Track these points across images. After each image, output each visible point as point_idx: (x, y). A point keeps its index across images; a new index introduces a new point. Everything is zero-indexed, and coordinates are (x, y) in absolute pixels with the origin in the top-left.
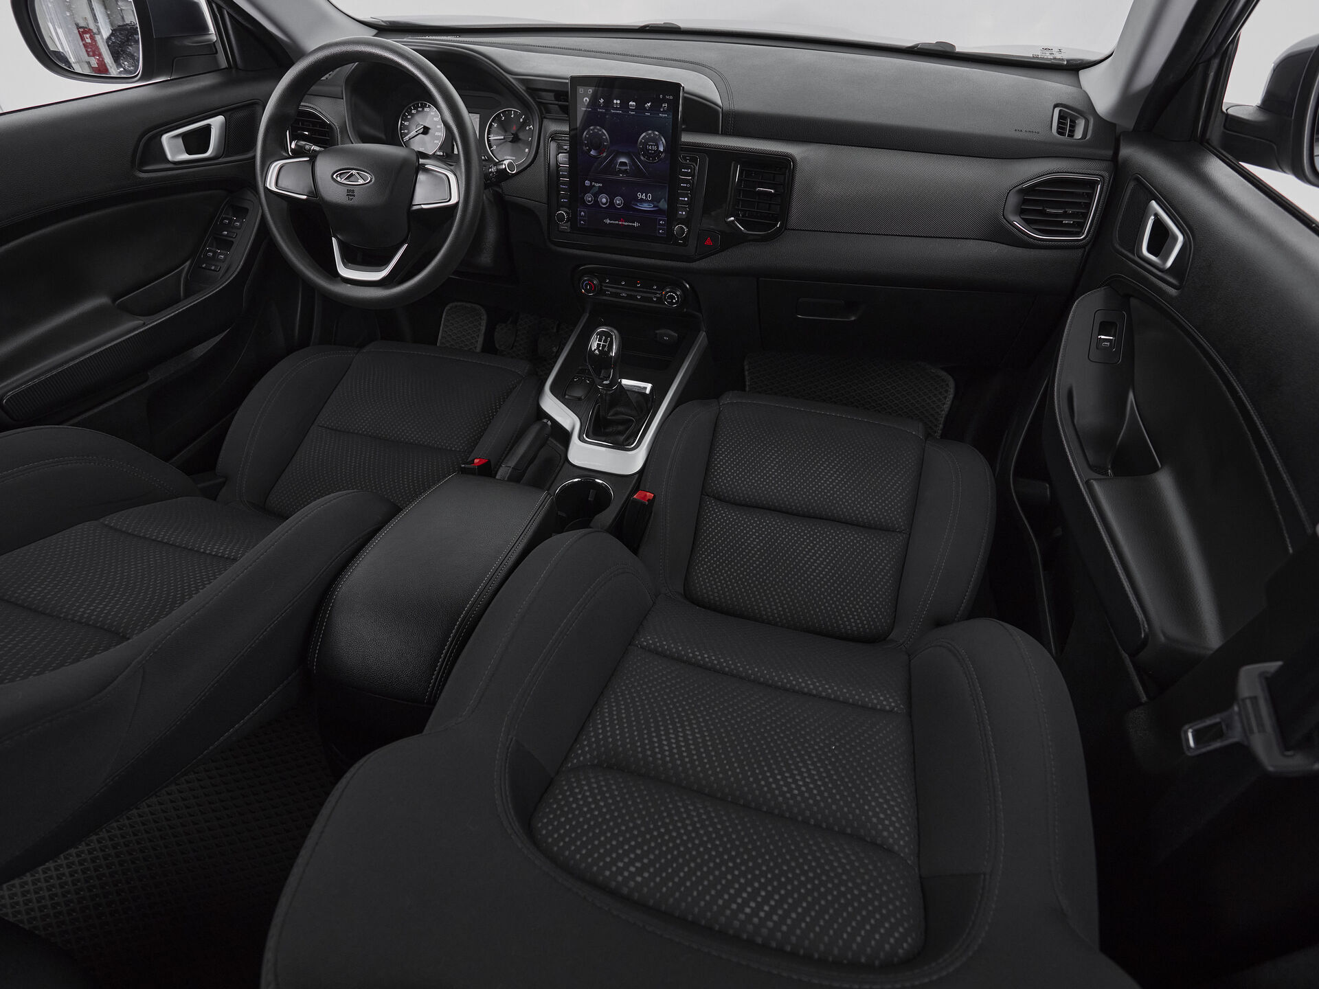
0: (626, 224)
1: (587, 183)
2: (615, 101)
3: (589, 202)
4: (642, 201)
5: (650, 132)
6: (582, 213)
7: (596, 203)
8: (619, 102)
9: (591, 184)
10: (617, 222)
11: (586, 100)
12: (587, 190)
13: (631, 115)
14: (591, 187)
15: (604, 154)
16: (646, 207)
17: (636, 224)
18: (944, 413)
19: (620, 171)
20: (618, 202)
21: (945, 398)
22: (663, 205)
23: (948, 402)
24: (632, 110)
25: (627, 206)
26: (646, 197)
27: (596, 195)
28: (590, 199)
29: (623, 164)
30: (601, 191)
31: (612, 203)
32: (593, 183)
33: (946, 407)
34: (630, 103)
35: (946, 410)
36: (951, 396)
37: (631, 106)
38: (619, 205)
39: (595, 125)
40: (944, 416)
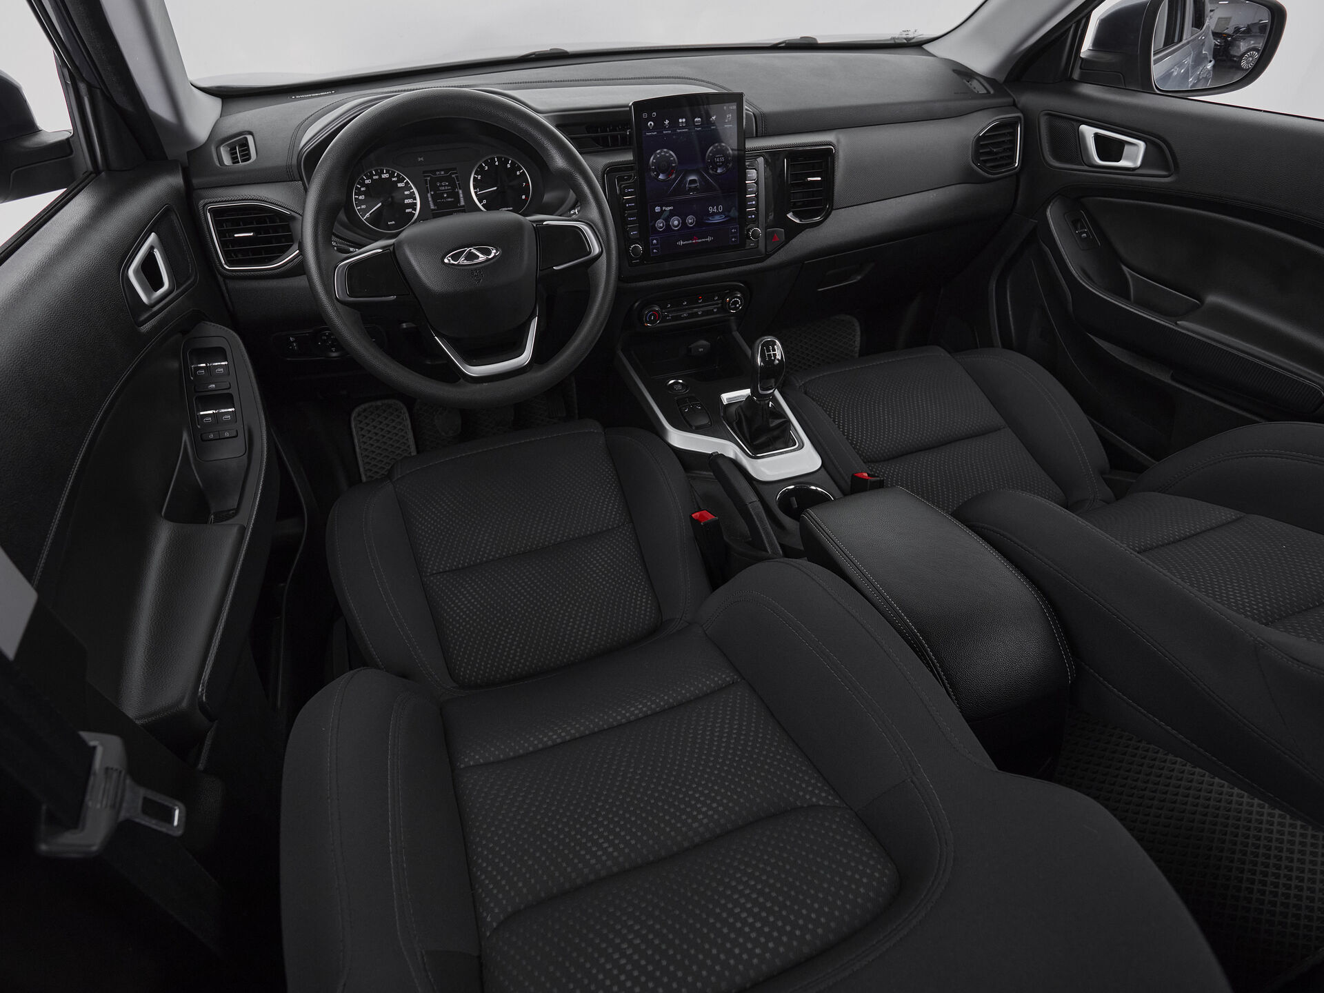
0: (700, 241)
1: (658, 209)
2: (680, 121)
3: (661, 228)
4: (714, 214)
5: (717, 144)
6: (655, 241)
7: (668, 228)
8: (684, 120)
9: (662, 208)
10: (691, 241)
11: (651, 124)
12: (659, 215)
13: (698, 131)
14: (662, 211)
15: (673, 176)
16: (717, 219)
17: (709, 239)
18: (857, 349)
19: (691, 189)
20: (690, 221)
21: (854, 336)
22: (734, 213)
23: (858, 339)
24: (698, 126)
25: (699, 223)
26: (717, 209)
27: (667, 220)
28: (661, 225)
29: (693, 181)
30: (672, 214)
31: (684, 223)
32: (664, 208)
33: (858, 343)
34: (696, 119)
35: (859, 345)
36: (859, 333)
37: (697, 122)
38: (691, 223)
39: (662, 148)
40: (858, 351)
